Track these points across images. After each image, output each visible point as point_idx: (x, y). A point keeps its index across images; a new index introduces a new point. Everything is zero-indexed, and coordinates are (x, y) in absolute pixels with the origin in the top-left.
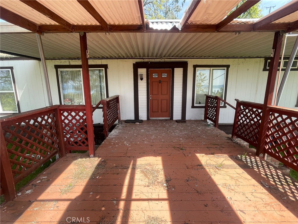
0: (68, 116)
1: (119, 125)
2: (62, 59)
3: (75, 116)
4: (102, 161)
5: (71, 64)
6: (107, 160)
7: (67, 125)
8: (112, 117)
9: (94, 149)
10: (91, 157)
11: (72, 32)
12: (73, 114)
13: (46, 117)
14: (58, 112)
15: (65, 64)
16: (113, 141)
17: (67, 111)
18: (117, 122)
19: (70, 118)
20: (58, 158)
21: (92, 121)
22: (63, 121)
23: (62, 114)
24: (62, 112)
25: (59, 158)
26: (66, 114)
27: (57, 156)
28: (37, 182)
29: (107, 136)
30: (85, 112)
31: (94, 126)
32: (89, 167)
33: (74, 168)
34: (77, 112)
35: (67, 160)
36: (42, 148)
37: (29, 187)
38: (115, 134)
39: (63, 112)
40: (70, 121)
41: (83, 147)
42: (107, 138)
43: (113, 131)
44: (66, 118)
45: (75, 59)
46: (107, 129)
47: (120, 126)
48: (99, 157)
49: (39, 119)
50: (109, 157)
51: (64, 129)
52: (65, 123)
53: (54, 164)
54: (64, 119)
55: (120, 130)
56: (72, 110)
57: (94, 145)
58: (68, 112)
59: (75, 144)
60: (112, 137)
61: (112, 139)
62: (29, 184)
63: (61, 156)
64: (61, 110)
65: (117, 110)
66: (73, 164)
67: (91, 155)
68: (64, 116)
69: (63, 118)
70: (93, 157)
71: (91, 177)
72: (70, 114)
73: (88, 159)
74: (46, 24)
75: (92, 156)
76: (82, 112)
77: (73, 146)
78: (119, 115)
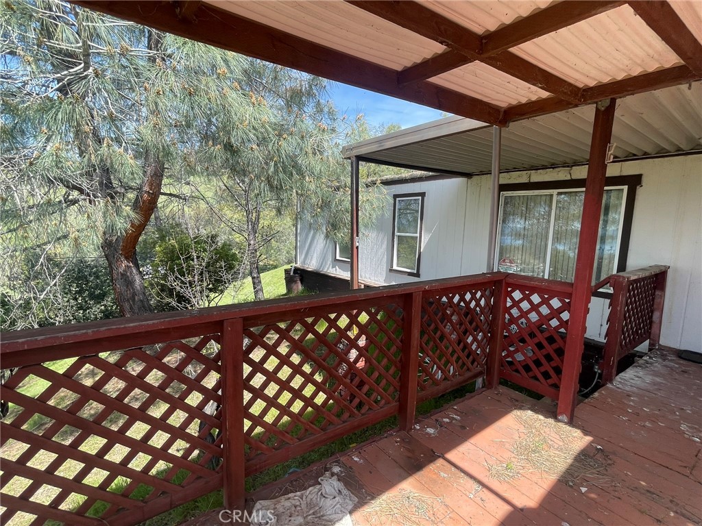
0: (521, 300)
1: (650, 358)
2: (516, 169)
3: (540, 305)
4: (597, 449)
5: (532, 181)
6: (614, 453)
7: (513, 320)
8: (632, 328)
9: (573, 402)
10: (560, 421)
11: (576, 106)
12: (536, 299)
13: (479, 294)
14: (503, 288)
15: (517, 182)
16: (631, 403)
17: (522, 288)
18: (644, 347)
19: (525, 305)
20: (481, 387)
21: (584, 330)
22: (508, 310)
23: (509, 294)
24: (509, 289)
25: (483, 387)
26: (517, 295)
27: (479, 381)
28: (444, 420)
29: (611, 380)
30: (567, 301)
31: (584, 344)
32: (556, 446)
33: (516, 427)
34: (546, 296)
35: (499, 401)
36: (461, 354)
37: (430, 421)
38: (638, 382)
39: (513, 291)
40: (524, 314)
41: (542, 386)
42: (609, 385)
43: (629, 374)
44: (516, 304)
45: (544, 167)
46: (614, 360)
47: (658, 364)
48: (586, 432)
49: (468, 296)
50: (622, 447)
51: (506, 326)
52: (510, 314)
53: (472, 397)
54: (511, 307)
55: (656, 374)
56: (533, 290)
57: (574, 394)
58: (522, 292)
59: (523, 371)
60: (627, 388)
61: (629, 396)
62: (431, 416)
63: (488, 385)
64: (509, 285)
65: (652, 312)
66: (514, 416)
67: (561, 414)
68: (512, 299)
69: (509, 303)
70: (566, 423)
71: (562, 476)
72: (526, 298)
73: (551, 421)
74: (519, 102)
75: (565, 418)
76: (560, 300)
77: (518, 375)
78: (655, 326)
